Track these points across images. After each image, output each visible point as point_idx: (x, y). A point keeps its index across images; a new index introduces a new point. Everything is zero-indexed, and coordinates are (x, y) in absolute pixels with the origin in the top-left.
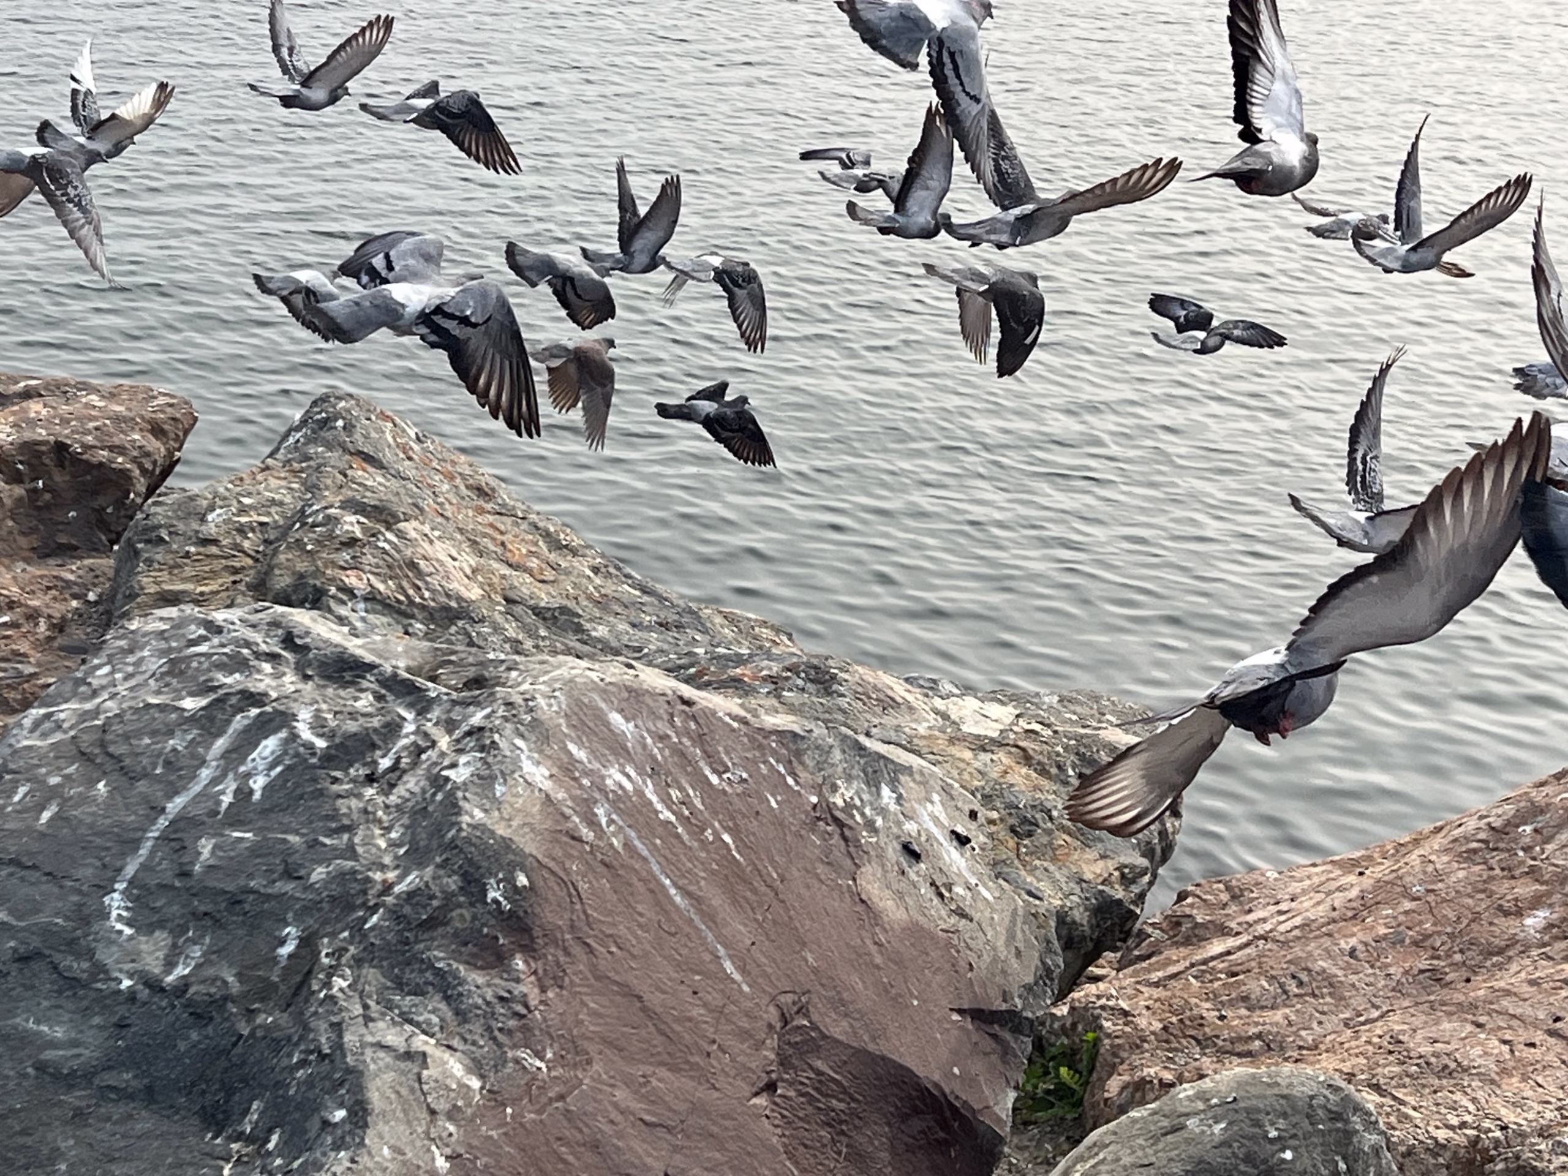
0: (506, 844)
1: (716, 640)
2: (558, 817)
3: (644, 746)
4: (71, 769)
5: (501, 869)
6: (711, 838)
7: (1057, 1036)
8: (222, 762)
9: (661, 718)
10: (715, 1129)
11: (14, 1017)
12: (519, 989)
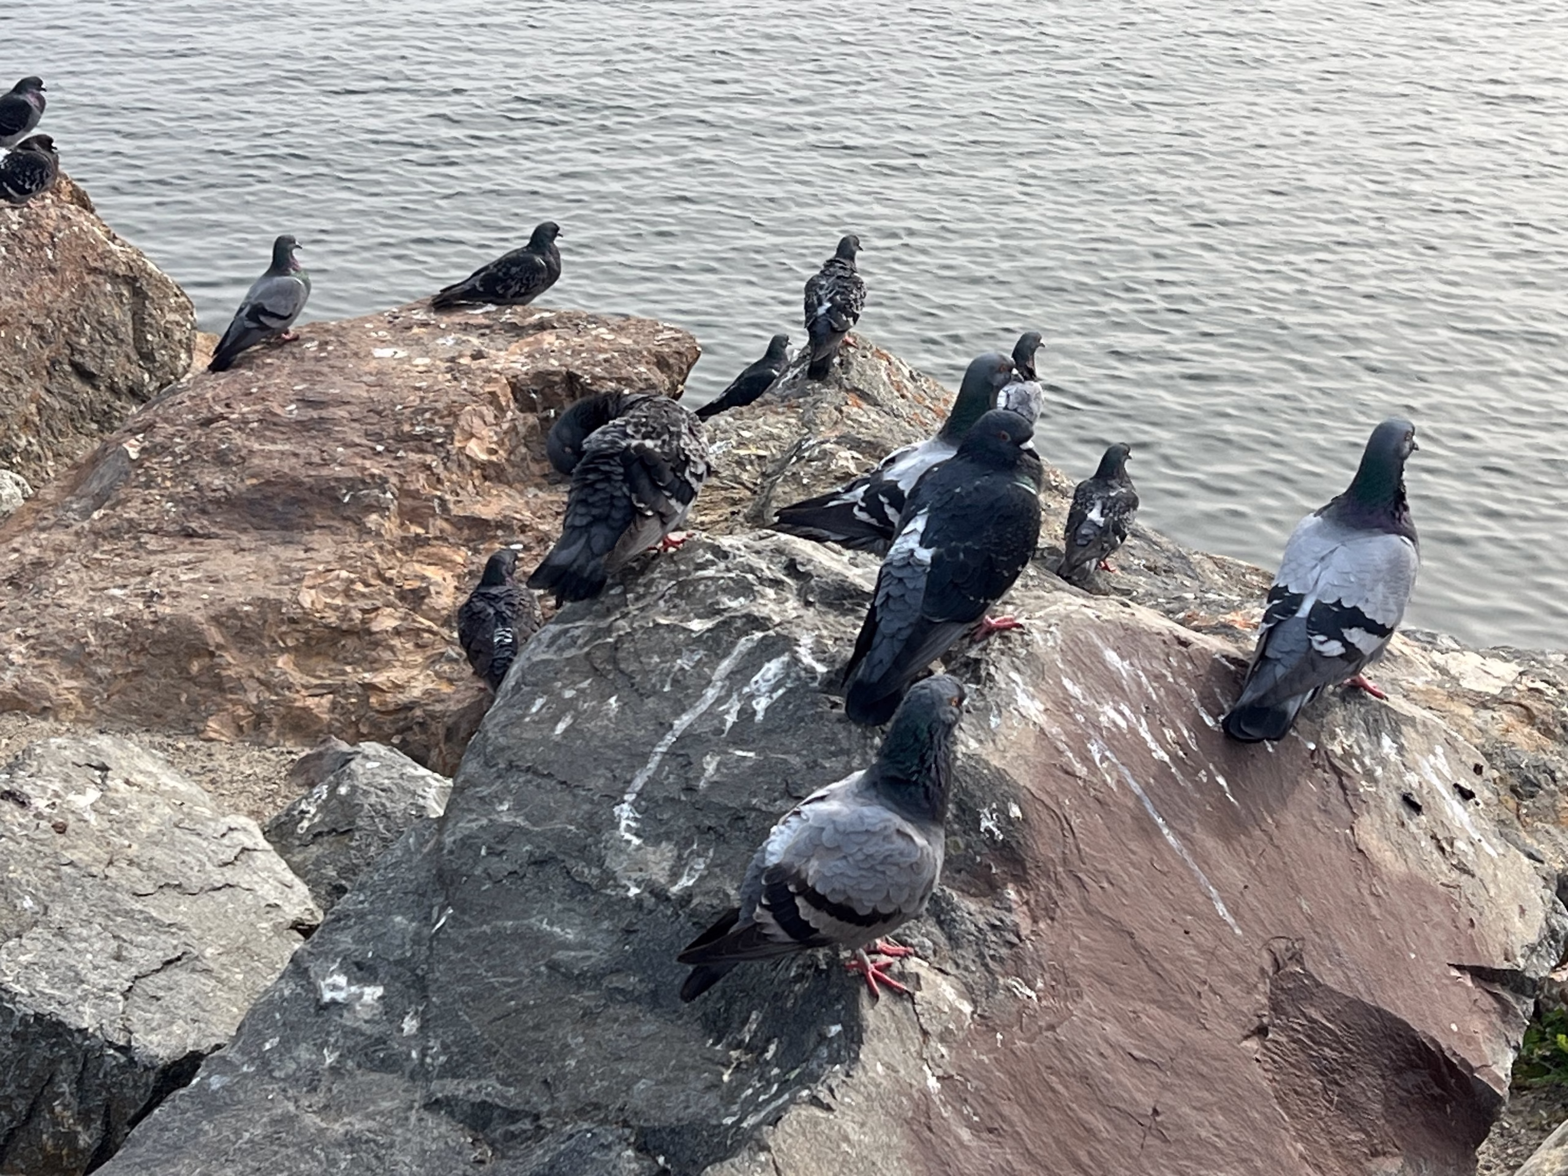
0: (1000, 775)
1: (1207, 586)
2: (1053, 751)
3: (1140, 685)
4: (585, 684)
5: (995, 798)
6: (1205, 780)
7: (1555, 1002)
8: (727, 683)
9: (1157, 658)
10: (1204, 1070)
11: (530, 917)
12: (1009, 918)
